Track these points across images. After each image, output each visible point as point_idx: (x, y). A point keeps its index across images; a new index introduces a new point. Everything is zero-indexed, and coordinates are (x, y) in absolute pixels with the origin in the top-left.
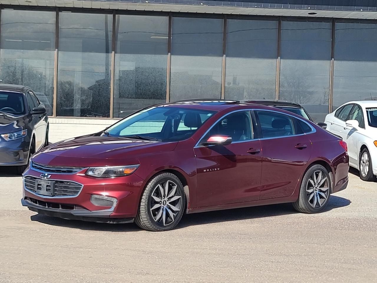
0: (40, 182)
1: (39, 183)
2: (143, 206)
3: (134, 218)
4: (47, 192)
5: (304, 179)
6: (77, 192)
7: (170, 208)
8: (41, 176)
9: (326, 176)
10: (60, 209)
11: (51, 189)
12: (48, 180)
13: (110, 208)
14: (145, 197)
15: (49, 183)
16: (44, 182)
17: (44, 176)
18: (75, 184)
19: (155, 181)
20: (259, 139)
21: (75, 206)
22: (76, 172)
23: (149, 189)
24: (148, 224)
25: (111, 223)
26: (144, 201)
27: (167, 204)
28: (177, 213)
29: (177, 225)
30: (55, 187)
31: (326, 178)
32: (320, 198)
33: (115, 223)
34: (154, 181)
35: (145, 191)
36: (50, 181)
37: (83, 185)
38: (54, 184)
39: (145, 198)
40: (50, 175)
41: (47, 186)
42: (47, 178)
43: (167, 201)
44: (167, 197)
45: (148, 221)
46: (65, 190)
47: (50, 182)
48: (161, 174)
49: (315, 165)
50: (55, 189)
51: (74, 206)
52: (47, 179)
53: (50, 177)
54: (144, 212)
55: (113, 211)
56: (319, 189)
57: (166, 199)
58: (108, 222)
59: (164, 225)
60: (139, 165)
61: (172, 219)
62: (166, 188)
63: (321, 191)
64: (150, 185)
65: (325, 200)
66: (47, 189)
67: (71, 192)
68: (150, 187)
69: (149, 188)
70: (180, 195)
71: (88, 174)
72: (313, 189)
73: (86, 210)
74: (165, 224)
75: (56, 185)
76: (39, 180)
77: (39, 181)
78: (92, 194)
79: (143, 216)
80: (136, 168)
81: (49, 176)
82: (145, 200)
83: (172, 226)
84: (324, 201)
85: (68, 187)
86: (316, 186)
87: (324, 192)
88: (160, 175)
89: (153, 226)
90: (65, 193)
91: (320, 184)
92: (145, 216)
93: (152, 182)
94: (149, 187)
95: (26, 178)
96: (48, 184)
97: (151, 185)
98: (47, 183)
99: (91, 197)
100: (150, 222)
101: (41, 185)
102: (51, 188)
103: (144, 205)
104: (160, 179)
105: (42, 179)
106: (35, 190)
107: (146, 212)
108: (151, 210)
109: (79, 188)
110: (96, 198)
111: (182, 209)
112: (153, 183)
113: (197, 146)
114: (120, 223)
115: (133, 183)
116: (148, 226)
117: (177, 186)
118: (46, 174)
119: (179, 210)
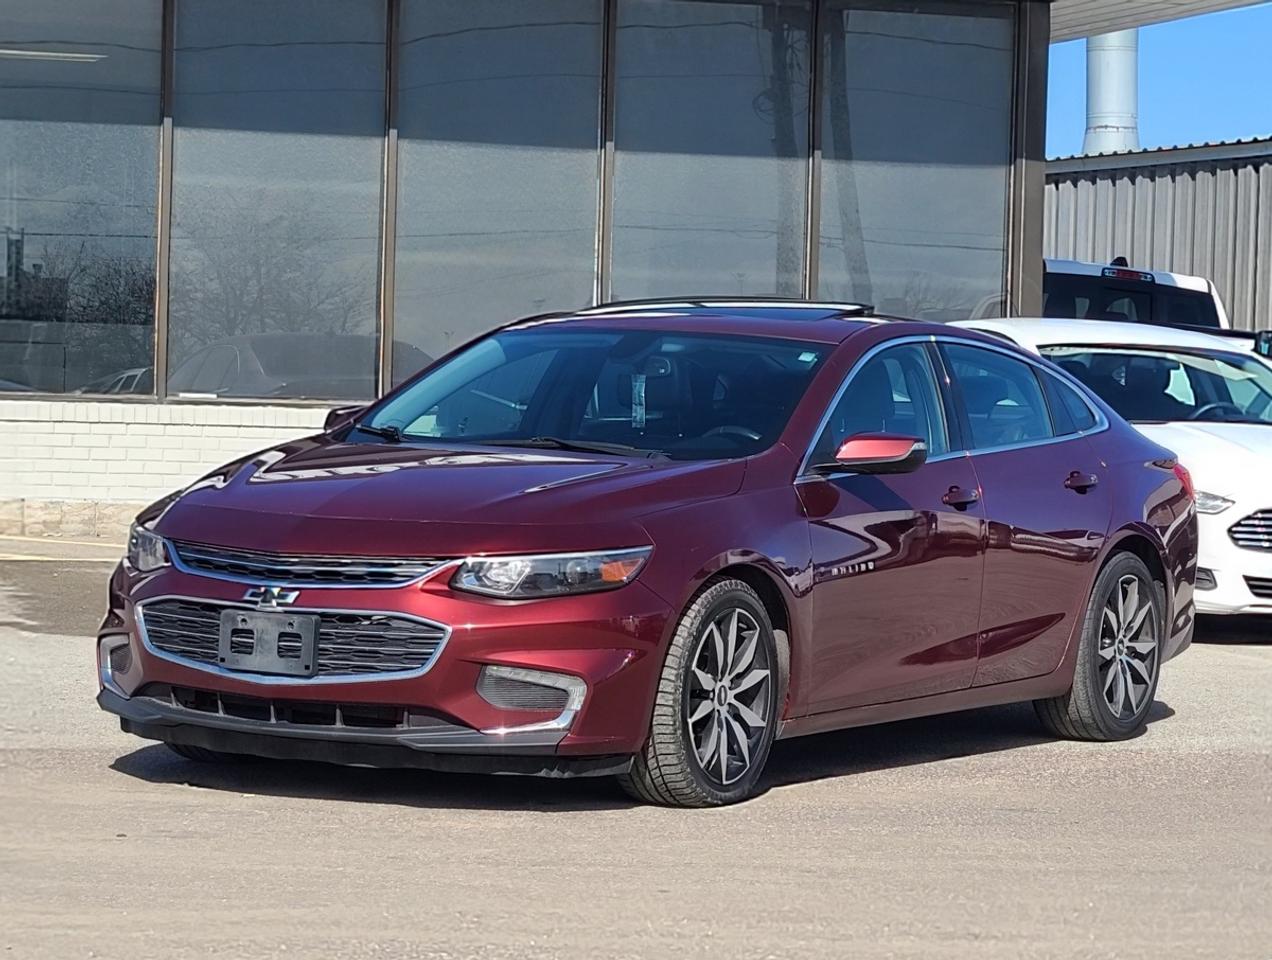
0: (244, 620)
1: (240, 626)
2: (665, 708)
3: (633, 754)
4: (282, 659)
5: (1092, 609)
6: (423, 659)
7: (738, 717)
8: (247, 598)
9: (1150, 597)
10: (339, 725)
11: (303, 649)
12: (286, 612)
13: (554, 716)
14: (674, 672)
15: (291, 624)
16: (269, 619)
17: (267, 596)
18: (411, 625)
19: (703, 611)
20: (968, 454)
21: (409, 714)
22: (412, 577)
23: (684, 643)
24: (680, 777)
25: (555, 774)
26: (669, 689)
27: (728, 701)
28: (758, 733)
29: (759, 780)
30: (321, 637)
31: (1150, 603)
32: (1134, 682)
33: (566, 775)
34: (699, 611)
35: (673, 650)
36: (295, 617)
37: (450, 629)
38: (318, 625)
39: (673, 678)
40: (297, 593)
41: (282, 635)
42: (279, 604)
43: (730, 689)
44: (729, 674)
45: (679, 767)
46: (367, 648)
47: (296, 619)
48: (715, 584)
49: (1120, 555)
50: (321, 646)
51: (406, 714)
52: (280, 609)
53: (295, 601)
54: (668, 732)
55: (569, 730)
56: (1128, 647)
57: (726, 682)
58: (542, 774)
59: (725, 782)
60: (650, 548)
61: (743, 760)
62: (730, 638)
63: (1134, 653)
64: (688, 625)
65: (1147, 689)
66: (279, 647)
67: (391, 657)
68: (690, 634)
69: (685, 639)
70: (764, 665)
71: (459, 585)
72: (1112, 648)
73: (461, 727)
74: (727, 780)
75: (322, 630)
76: (240, 615)
77: (239, 618)
78: (487, 664)
79: (661, 749)
80: (641, 561)
81: (292, 597)
82: (672, 684)
83: (747, 787)
84: (1141, 692)
85: (381, 637)
86: (1121, 636)
87: (1141, 657)
88: (713, 588)
89: (694, 785)
90: (369, 659)
91: (1132, 628)
92: (672, 746)
93: (691, 613)
94: (686, 635)
95: (148, 610)
96: (289, 630)
97: (692, 624)
98: (280, 623)
99: (481, 674)
100: (689, 770)
101: (251, 632)
102: (306, 644)
103: (671, 703)
104: (716, 603)
105: (258, 607)
106: (220, 656)
107: (675, 730)
108: (690, 721)
109: (434, 643)
110: (501, 681)
111: (771, 719)
112: (696, 617)
113: (803, 475)
114: (584, 775)
115: (622, 619)
116: (678, 785)
117: (758, 629)
118: (276, 591)
119: (764, 724)
